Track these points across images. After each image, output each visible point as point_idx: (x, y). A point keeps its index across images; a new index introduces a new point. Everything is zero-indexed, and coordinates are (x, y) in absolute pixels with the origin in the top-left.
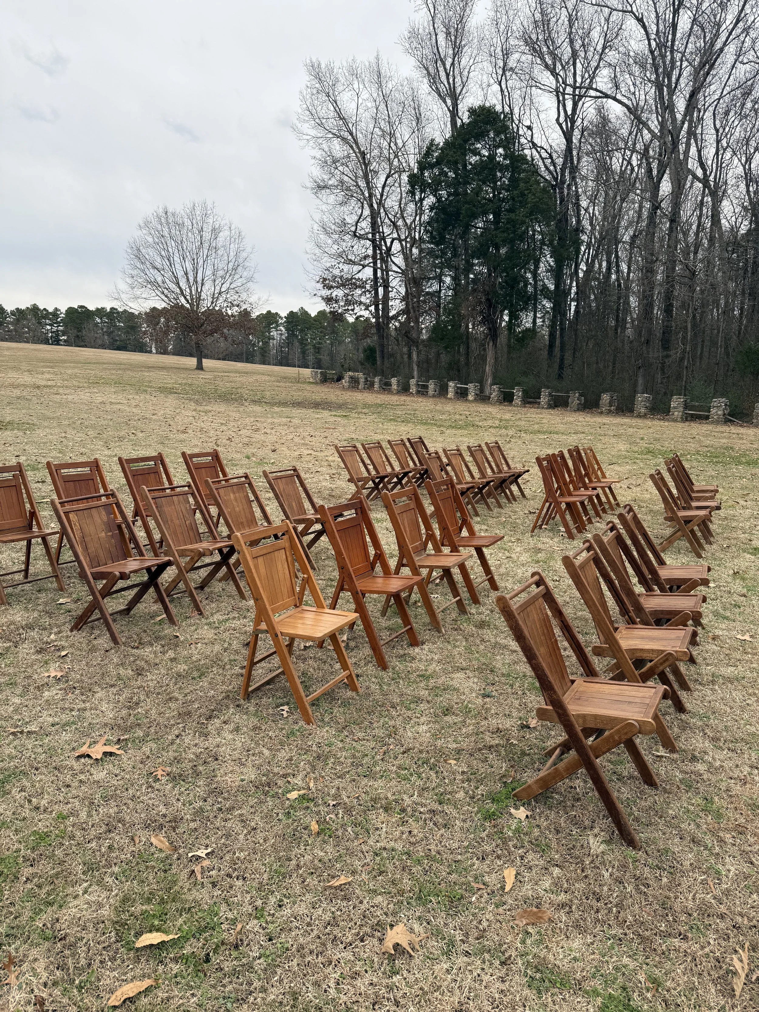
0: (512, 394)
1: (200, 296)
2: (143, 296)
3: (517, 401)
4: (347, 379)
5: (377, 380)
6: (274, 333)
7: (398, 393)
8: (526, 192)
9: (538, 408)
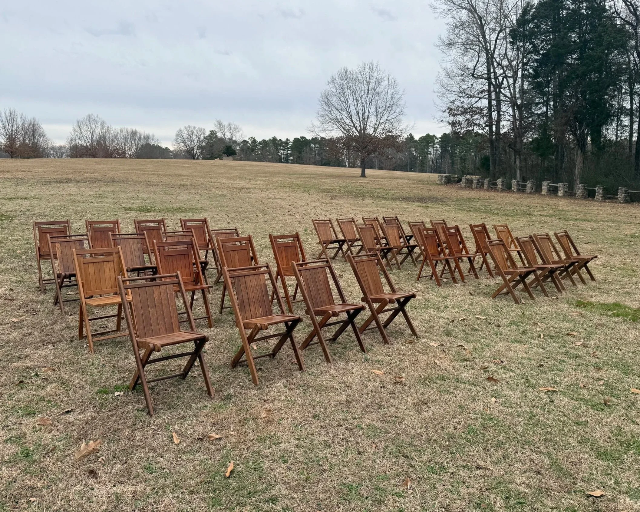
0: (595, 192)
1: (366, 127)
2: (329, 128)
3: (598, 196)
4: (464, 180)
5: (486, 181)
6: (431, 150)
7: (503, 190)
8: (603, 34)
9: (616, 202)
